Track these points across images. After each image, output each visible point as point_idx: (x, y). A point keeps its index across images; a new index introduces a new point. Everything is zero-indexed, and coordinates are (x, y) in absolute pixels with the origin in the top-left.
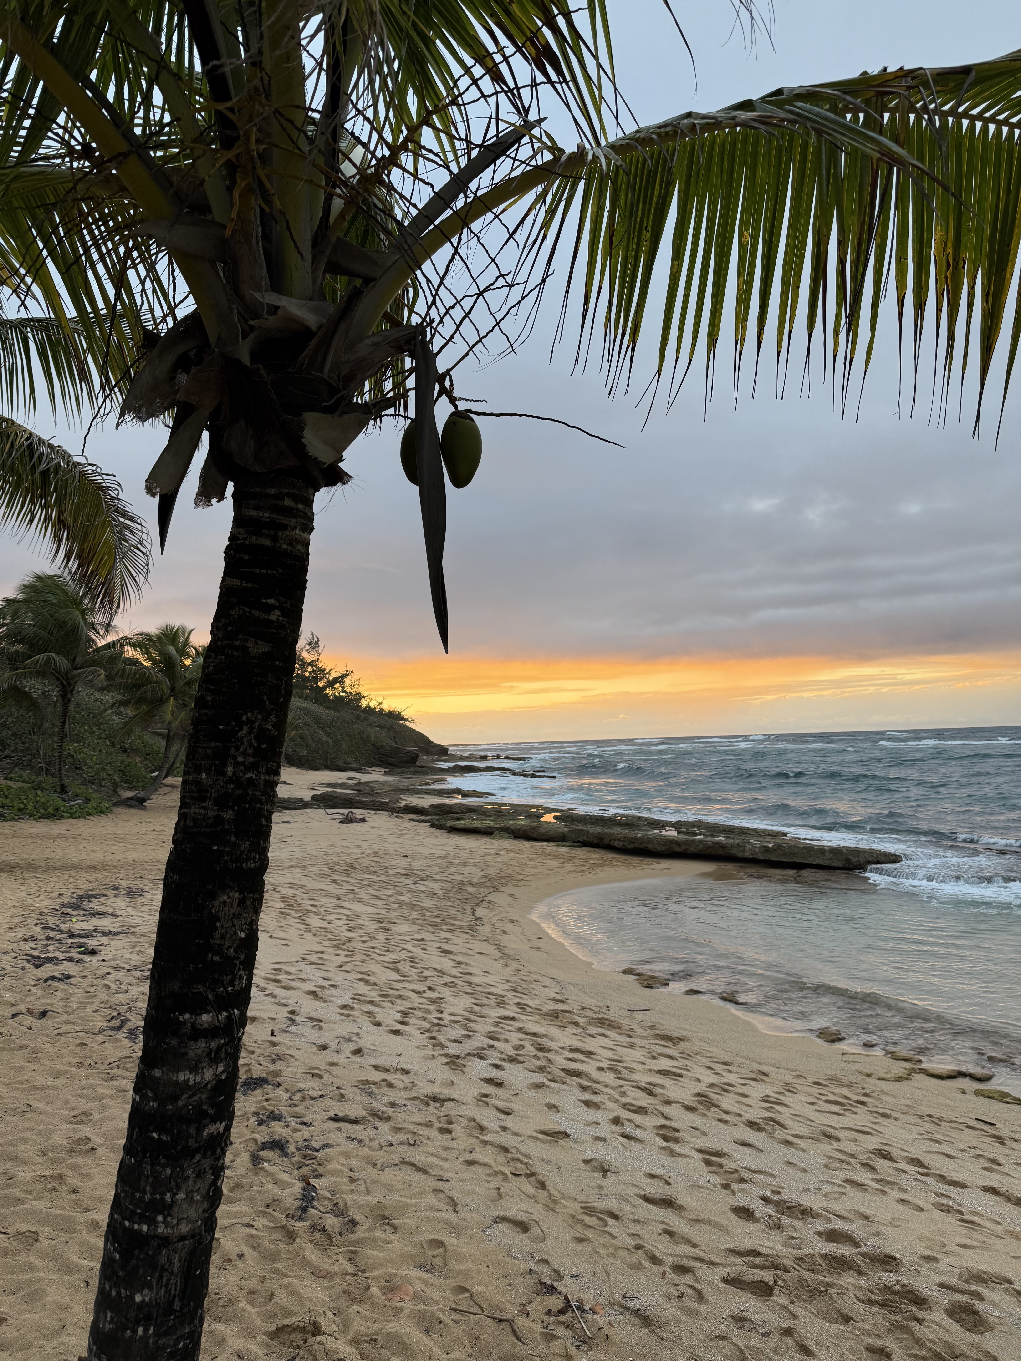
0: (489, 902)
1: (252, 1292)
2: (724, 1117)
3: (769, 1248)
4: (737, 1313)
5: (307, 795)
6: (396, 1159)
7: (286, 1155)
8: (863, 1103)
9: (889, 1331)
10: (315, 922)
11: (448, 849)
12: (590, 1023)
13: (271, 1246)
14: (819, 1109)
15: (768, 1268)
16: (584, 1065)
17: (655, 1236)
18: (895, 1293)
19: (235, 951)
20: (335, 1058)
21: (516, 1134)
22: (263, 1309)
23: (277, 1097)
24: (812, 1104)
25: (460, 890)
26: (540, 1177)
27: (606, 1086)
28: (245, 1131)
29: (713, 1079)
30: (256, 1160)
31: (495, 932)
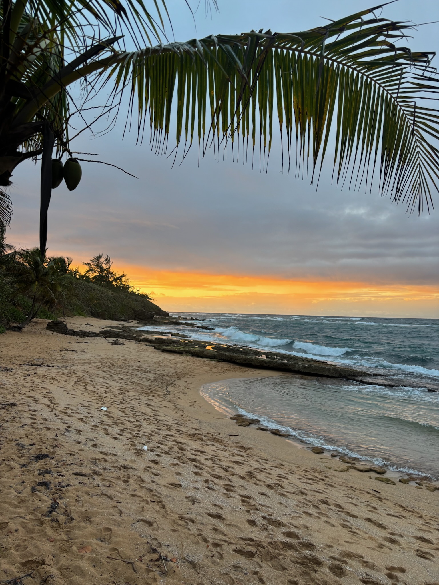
0: (175, 384)
1: (18, 546)
2: (257, 482)
3: (258, 538)
4: (235, 564)
5: (98, 331)
6: (99, 492)
7: (48, 489)
8: (323, 480)
9: (301, 575)
10: (90, 388)
11: (160, 359)
12: (208, 440)
13: (32, 527)
14: (302, 481)
15: (254, 546)
16: (199, 457)
17: (209, 531)
18: (309, 559)
20: (83, 448)
21: (158, 484)
22: (21, 553)
23: (51, 463)
24: (300, 479)
25: (162, 378)
26: (164, 503)
27: (207, 466)
28: (32, 477)
29: (257, 466)
30: (34, 490)
31: (175, 398)
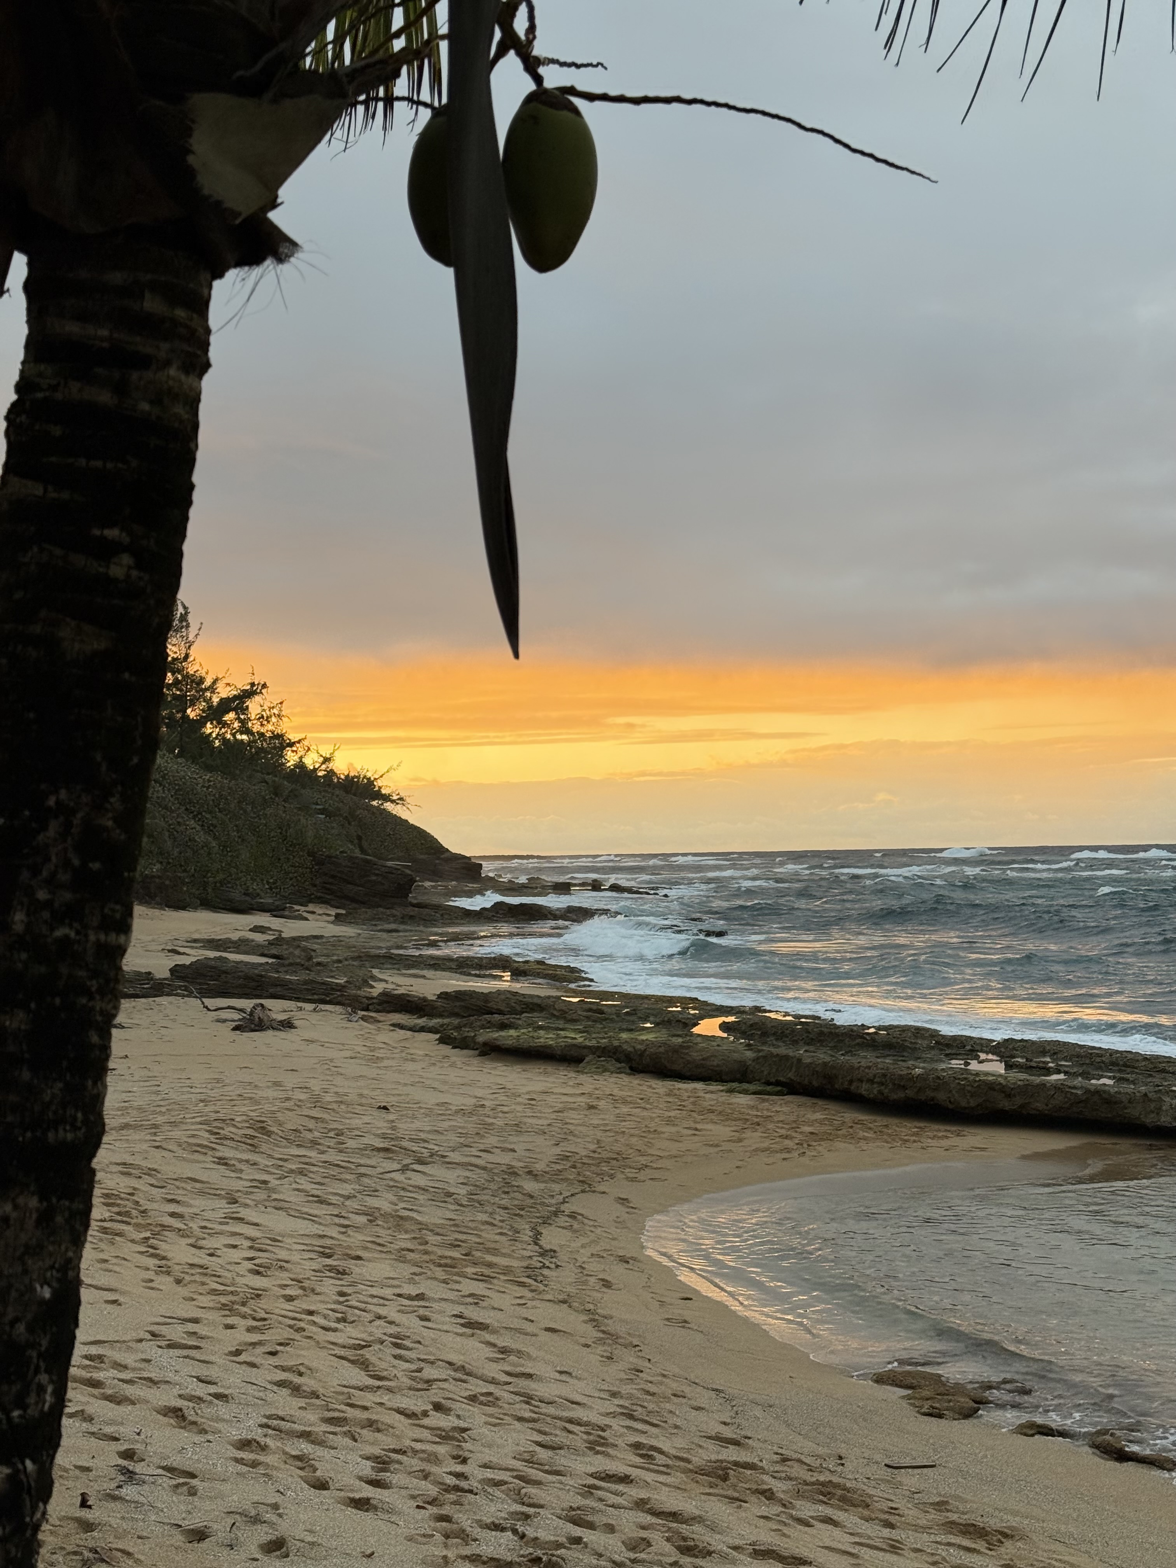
0: (573, 1216)
5: (164, 967)
10: (179, 1251)
11: (480, 1093)
12: (799, 1494)
19: (30, 1329)
25: (507, 1188)
31: (585, 1283)
